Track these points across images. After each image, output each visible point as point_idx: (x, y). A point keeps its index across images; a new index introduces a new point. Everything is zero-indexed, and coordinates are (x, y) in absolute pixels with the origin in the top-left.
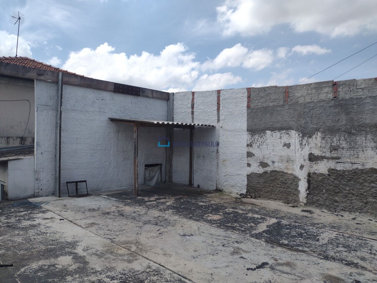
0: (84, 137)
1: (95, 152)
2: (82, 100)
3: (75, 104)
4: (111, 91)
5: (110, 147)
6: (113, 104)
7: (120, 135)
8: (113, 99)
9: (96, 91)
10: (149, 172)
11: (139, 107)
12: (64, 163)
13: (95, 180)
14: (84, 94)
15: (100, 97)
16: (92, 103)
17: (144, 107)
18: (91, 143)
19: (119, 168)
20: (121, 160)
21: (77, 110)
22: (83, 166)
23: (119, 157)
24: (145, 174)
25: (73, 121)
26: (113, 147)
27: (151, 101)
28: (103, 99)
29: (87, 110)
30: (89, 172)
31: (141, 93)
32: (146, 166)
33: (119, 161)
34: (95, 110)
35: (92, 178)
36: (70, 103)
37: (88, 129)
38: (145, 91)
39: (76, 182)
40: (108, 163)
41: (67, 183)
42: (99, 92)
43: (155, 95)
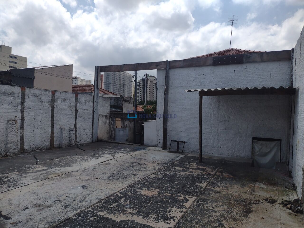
0: (188, 107)
1: (196, 120)
2: (186, 78)
3: (180, 82)
4: (210, 65)
5: (210, 116)
6: (213, 76)
7: (220, 105)
8: (213, 72)
9: (197, 68)
10: (260, 147)
11: (245, 75)
12: (173, 126)
13: (196, 143)
14: (188, 73)
15: (201, 73)
16: (194, 79)
17: (251, 74)
18: (193, 112)
19: (219, 136)
20: (222, 129)
21: (182, 86)
22: (187, 130)
23: (220, 126)
24: (253, 148)
25: (179, 95)
26: (213, 116)
27: (262, 66)
28: (204, 74)
29: (190, 86)
30: (191, 136)
31: (244, 59)
32: (254, 138)
33: (219, 130)
34: (197, 84)
35: (194, 141)
36: (177, 82)
37: (191, 101)
38: (249, 57)
39: (178, 142)
40: (208, 131)
41: (172, 141)
42: (200, 68)
43: (265, 57)
